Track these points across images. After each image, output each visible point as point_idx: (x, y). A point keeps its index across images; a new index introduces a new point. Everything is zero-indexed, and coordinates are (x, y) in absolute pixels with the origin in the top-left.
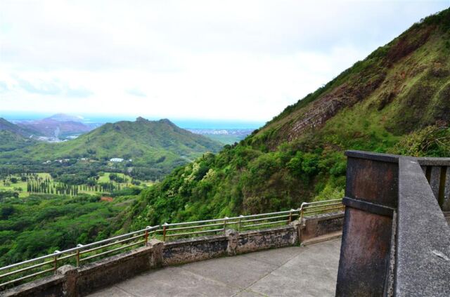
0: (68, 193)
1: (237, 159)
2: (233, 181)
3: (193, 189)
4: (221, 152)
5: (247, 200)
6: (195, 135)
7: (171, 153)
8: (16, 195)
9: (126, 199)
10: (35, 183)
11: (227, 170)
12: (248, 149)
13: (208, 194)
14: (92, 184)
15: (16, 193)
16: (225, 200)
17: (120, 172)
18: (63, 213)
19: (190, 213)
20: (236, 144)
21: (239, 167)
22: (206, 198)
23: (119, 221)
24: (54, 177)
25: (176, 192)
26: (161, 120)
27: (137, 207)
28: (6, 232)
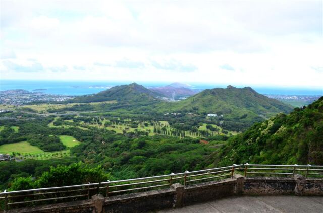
0: (179, 135)
1: (304, 119)
2: (300, 136)
3: (267, 140)
4: (291, 113)
5: (312, 153)
6: (271, 99)
7: (251, 112)
8: (147, 134)
9: (217, 143)
10: (159, 128)
11: (296, 127)
12: (316, 111)
13: (279, 145)
14: (194, 131)
16: (293, 151)
17: (214, 124)
18: (174, 149)
19: (264, 158)
20: (304, 107)
21: (306, 126)
22: (277, 148)
23: (211, 159)
24: (171, 124)
25: (254, 141)
26: (245, 88)
27: (225, 150)
28: (140, 157)
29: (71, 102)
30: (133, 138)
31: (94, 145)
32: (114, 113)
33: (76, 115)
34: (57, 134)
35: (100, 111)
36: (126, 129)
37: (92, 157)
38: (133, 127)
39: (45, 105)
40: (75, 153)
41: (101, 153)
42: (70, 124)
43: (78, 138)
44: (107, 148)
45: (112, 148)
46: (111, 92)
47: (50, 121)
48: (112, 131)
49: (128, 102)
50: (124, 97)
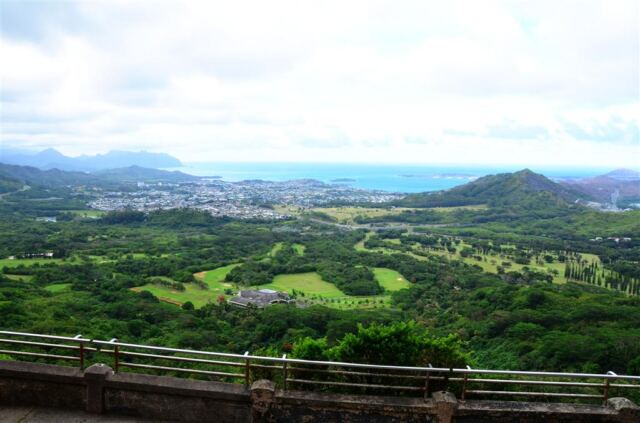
0: (624, 288)
8: (549, 278)
10: (576, 267)
15: (550, 276)
18: (611, 317)
24: (604, 261)
28: (532, 326)
29: (397, 204)
30: (519, 285)
31: (438, 291)
32: (481, 230)
33: (405, 231)
34: (369, 265)
35: (452, 225)
36: (504, 264)
37: (431, 315)
38: (519, 262)
39: (351, 209)
40: (401, 304)
41: (450, 309)
42: (395, 247)
43: (407, 276)
44: (462, 299)
45: (473, 302)
46: (476, 189)
47: (359, 240)
48: (475, 266)
49: (511, 208)
50: (503, 199)
